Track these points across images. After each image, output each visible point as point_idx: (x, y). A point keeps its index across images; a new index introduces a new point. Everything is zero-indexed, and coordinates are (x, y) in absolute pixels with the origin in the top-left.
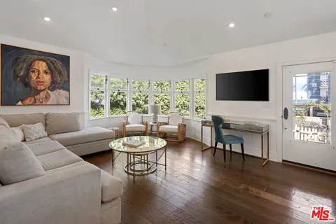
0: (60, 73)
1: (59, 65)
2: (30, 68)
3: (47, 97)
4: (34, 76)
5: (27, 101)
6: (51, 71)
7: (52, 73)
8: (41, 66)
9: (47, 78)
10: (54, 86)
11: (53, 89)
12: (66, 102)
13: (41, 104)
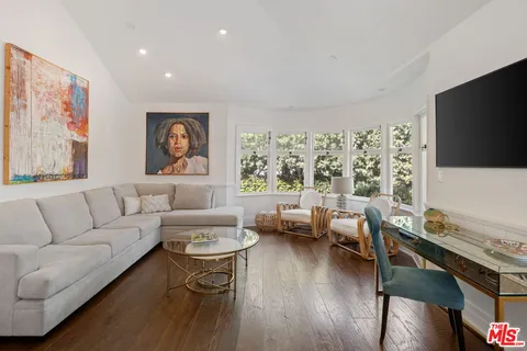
0: (198, 137)
1: (197, 125)
2: (169, 134)
3: (184, 166)
4: (172, 142)
5: (166, 171)
6: (189, 134)
7: (189, 137)
8: (179, 130)
9: (184, 143)
10: (191, 152)
11: (190, 156)
12: (204, 171)
13: (179, 174)
